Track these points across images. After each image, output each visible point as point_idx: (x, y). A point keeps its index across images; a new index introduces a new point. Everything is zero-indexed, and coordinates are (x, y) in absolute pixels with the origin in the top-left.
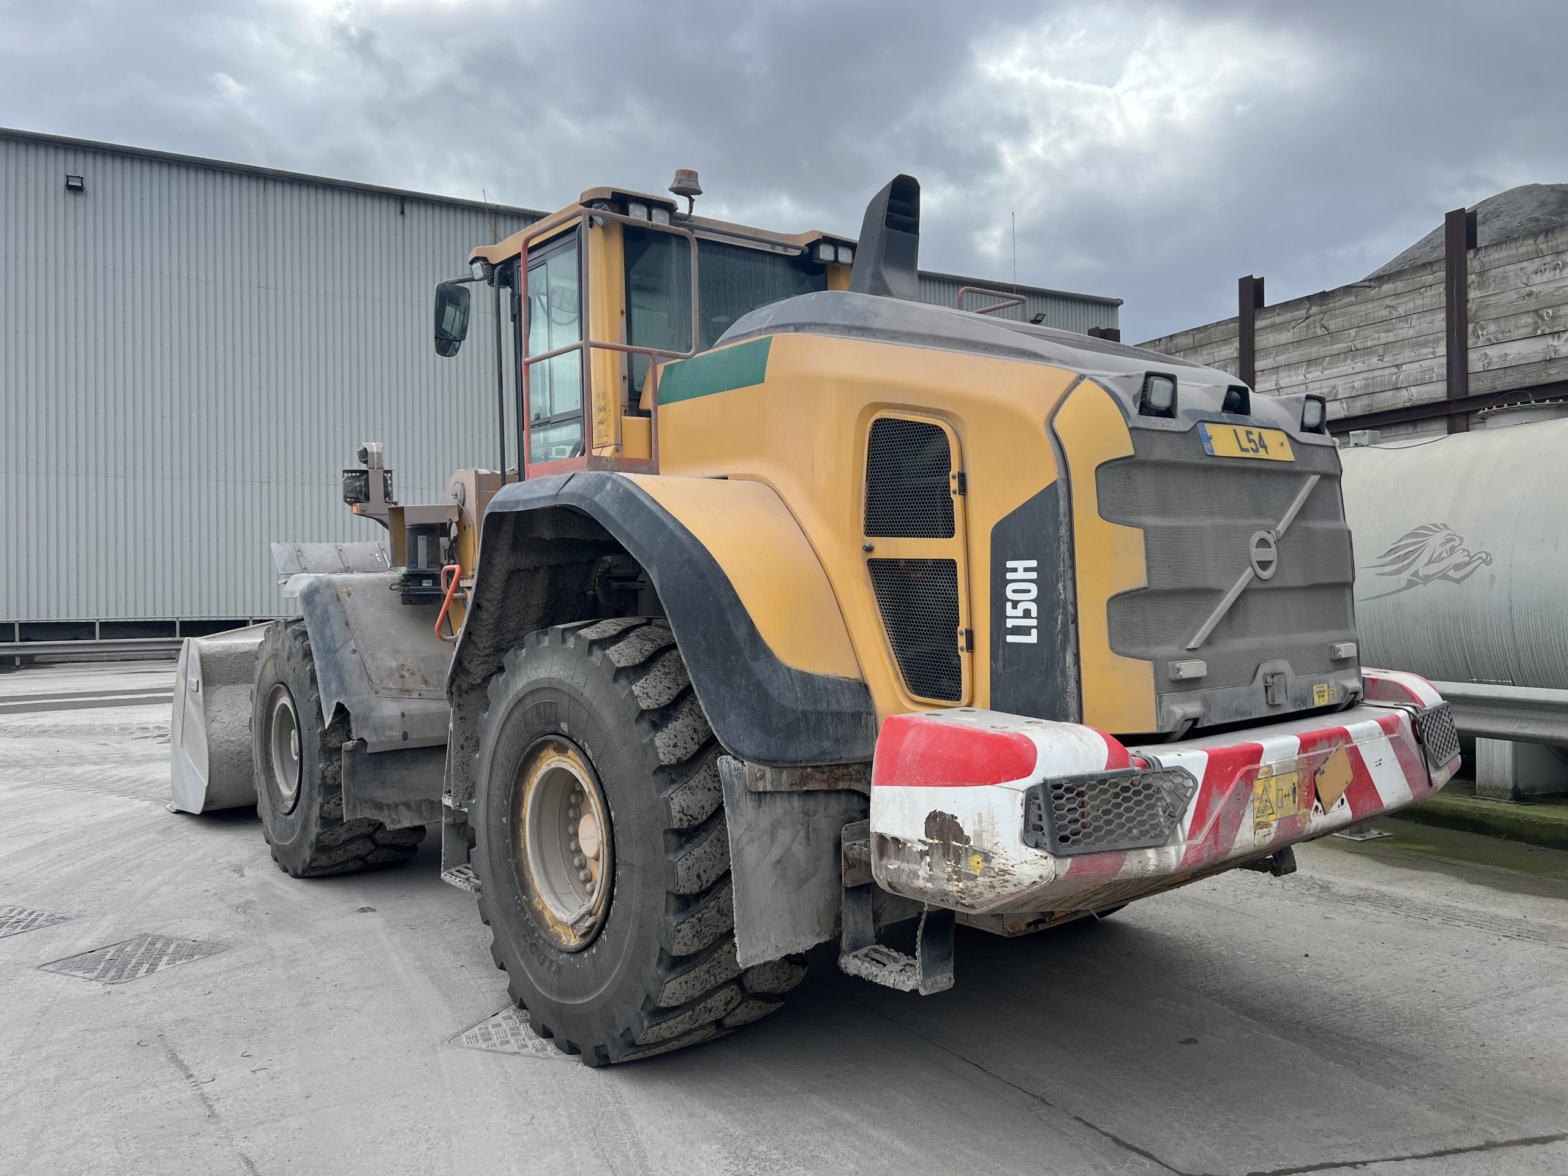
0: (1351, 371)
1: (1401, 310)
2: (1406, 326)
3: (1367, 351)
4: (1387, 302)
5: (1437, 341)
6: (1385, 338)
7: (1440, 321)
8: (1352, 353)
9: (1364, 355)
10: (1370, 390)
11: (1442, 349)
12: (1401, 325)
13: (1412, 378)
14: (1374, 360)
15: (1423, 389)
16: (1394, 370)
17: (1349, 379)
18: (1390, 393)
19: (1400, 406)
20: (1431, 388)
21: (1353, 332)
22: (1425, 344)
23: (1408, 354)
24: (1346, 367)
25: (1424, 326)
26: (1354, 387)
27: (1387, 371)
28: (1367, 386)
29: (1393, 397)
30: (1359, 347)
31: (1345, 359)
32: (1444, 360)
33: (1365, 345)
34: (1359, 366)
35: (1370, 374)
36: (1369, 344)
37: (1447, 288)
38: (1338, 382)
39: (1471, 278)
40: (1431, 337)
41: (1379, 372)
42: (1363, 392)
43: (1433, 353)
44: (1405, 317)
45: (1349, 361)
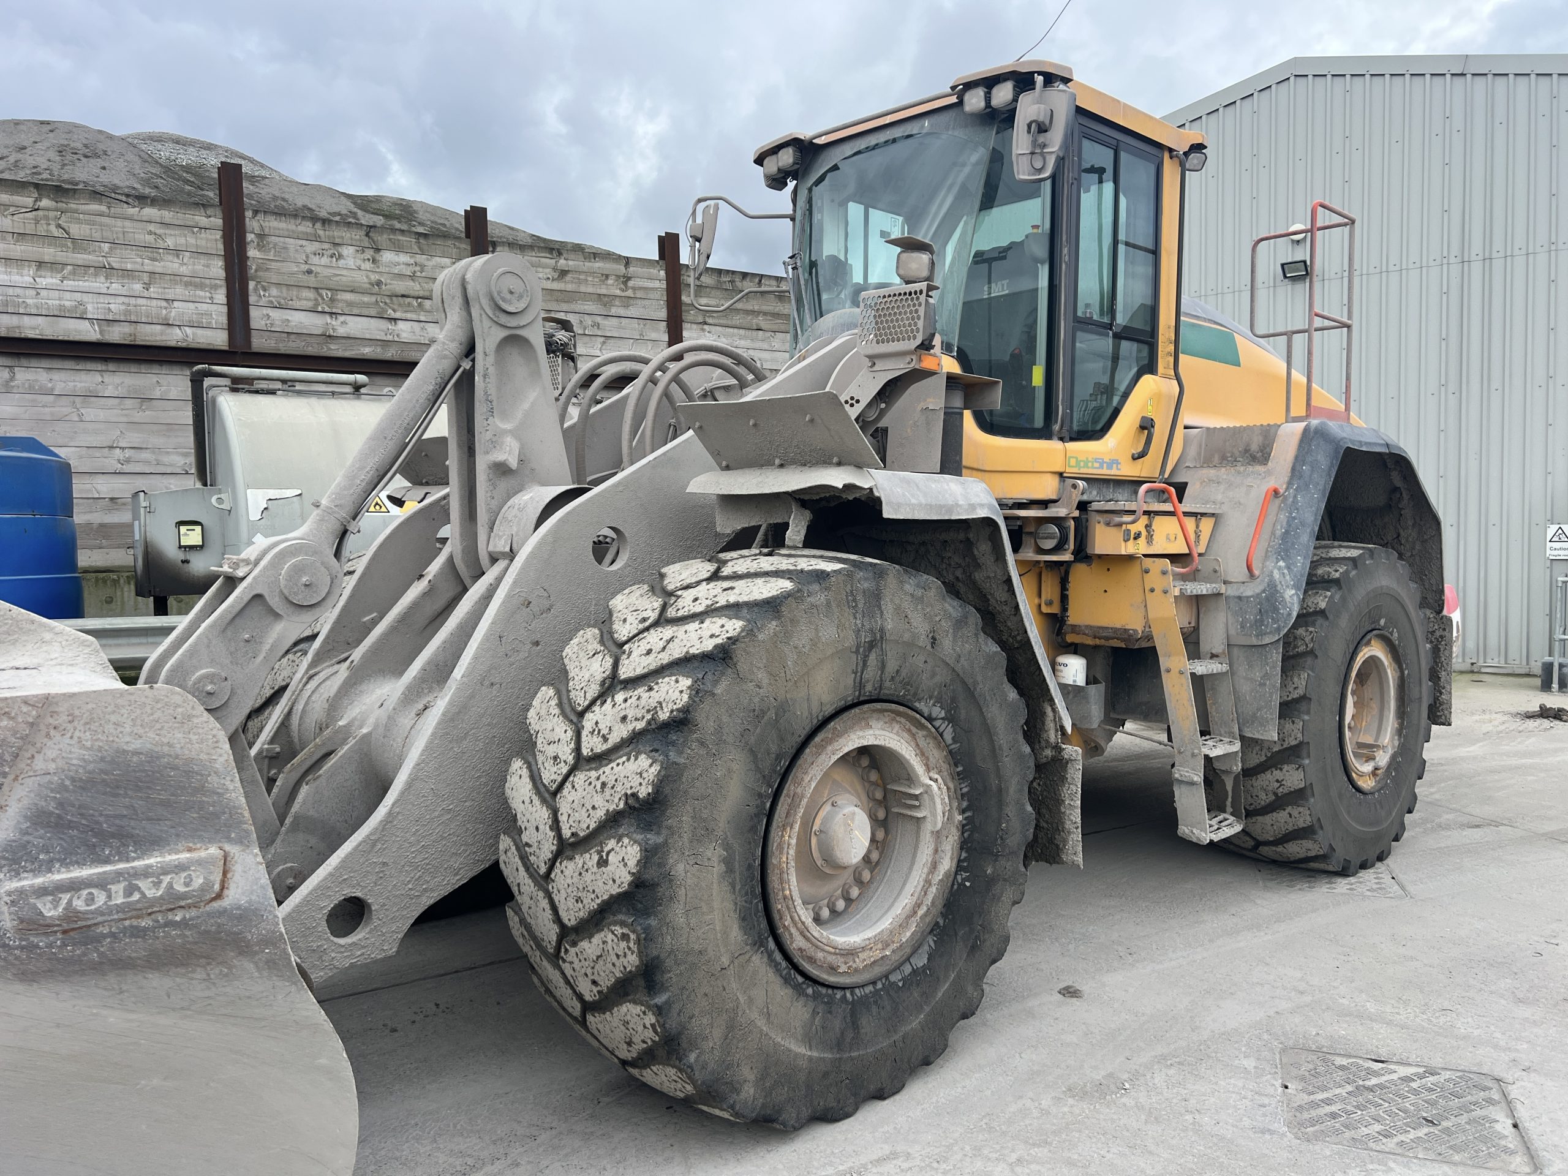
0: (104, 291)
1: (170, 242)
2: (176, 260)
3: (128, 274)
4: (151, 227)
5: (215, 287)
6: (149, 265)
7: (217, 269)
8: (108, 270)
9: (123, 277)
10: (133, 318)
11: (221, 296)
12: (170, 258)
13: (186, 318)
14: (138, 287)
15: (199, 331)
16: (164, 304)
17: (102, 299)
18: (159, 327)
19: (173, 344)
20: (209, 332)
21: (106, 247)
22: (201, 286)
23: (179, 291)
24: (99, 284)
25: (199, 267)
26: (109, 309)
27: (154, 303)
28: (127, 312)
29: (162, 334)
30: (115, 265)
31: (96, 275)
32: (225, 309)
33: (123, 266)
34: (116, 287)
35: (133, 301)
36: (129, 267)
37: (224, 237)
38: (86, 298)
39: (250, 237)
40: (208, 282)
41: (141, 301)
42: (122, 318)
43: (211, 298)
44: (177, 252)
45: (102, 279)
